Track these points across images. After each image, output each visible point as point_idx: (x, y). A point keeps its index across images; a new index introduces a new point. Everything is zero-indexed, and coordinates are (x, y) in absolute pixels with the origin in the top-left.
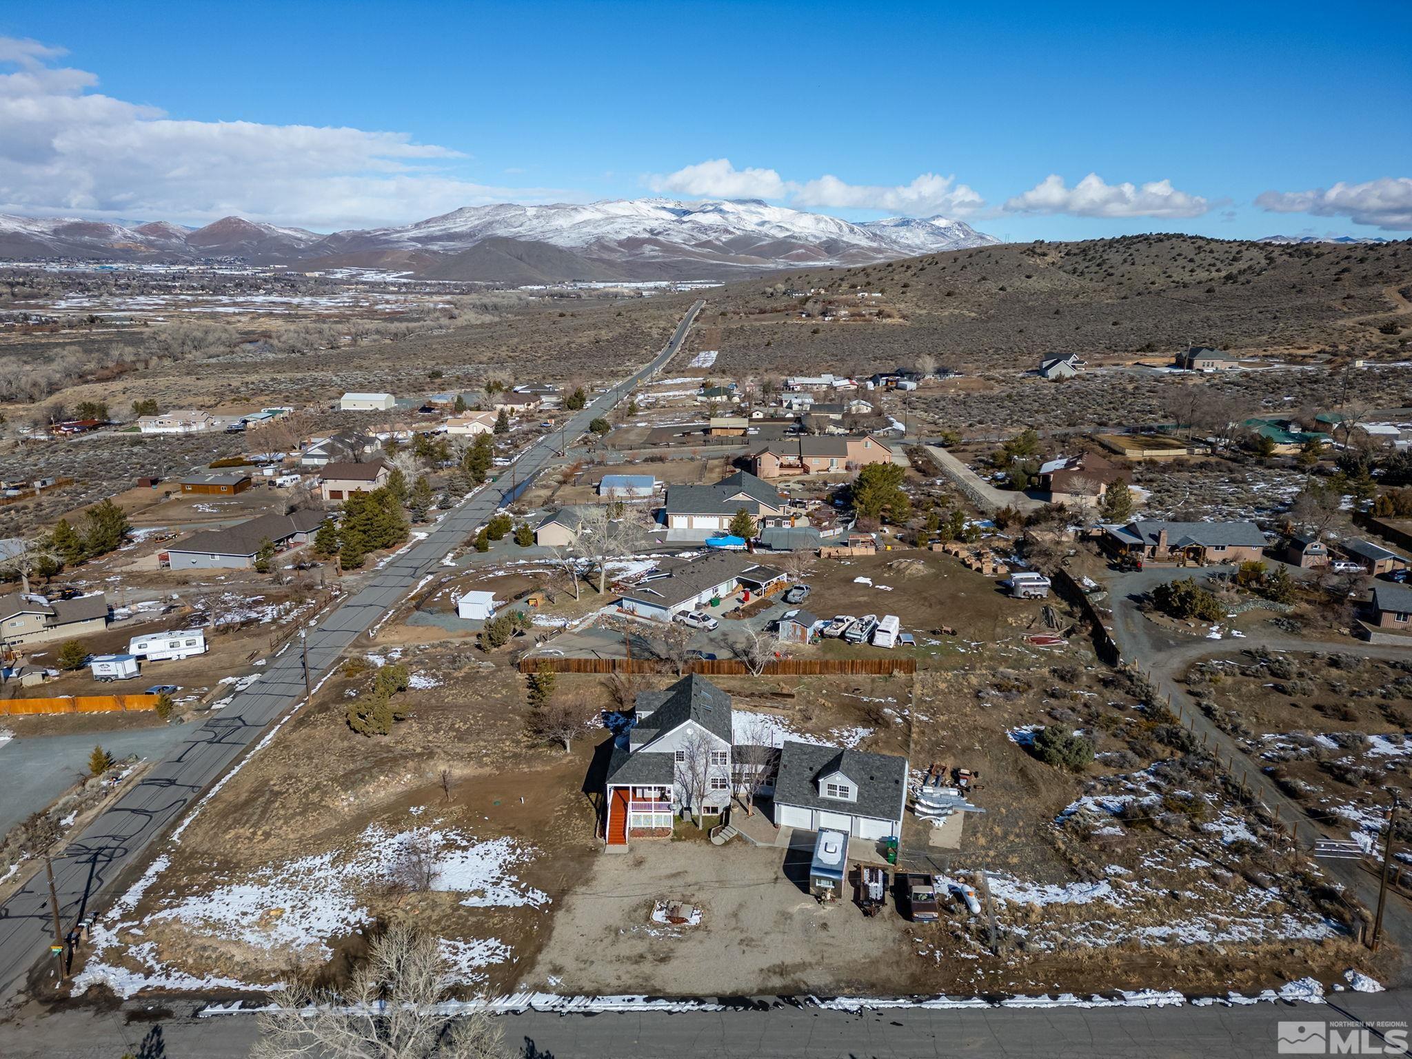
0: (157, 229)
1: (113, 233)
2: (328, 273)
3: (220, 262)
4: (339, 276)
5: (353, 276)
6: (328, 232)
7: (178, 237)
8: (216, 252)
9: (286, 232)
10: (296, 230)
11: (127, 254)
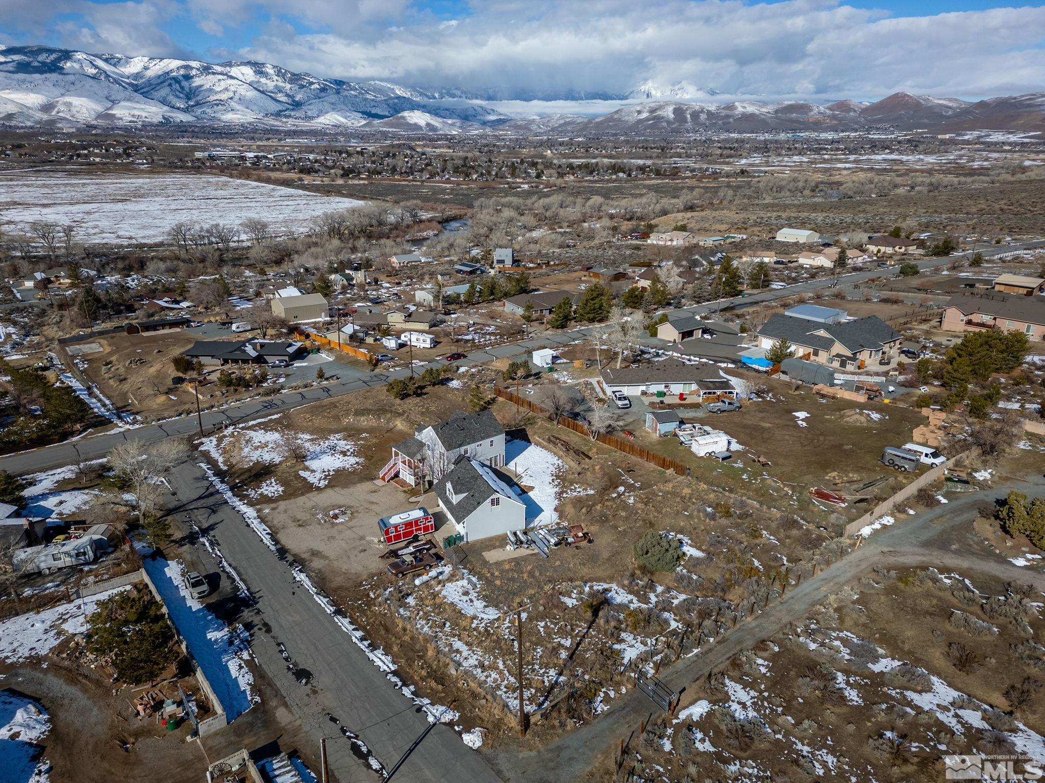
0: (843, 106)
1: (811, 110)
2: (959, 135)
3: (878, 129)
4: (966, 137)
5: (979, 137)
6: (976, 100)
7: (855, 111)
8: (880, 121)
9: (941, 102)
10: (950, 100)
11: (817, 126)
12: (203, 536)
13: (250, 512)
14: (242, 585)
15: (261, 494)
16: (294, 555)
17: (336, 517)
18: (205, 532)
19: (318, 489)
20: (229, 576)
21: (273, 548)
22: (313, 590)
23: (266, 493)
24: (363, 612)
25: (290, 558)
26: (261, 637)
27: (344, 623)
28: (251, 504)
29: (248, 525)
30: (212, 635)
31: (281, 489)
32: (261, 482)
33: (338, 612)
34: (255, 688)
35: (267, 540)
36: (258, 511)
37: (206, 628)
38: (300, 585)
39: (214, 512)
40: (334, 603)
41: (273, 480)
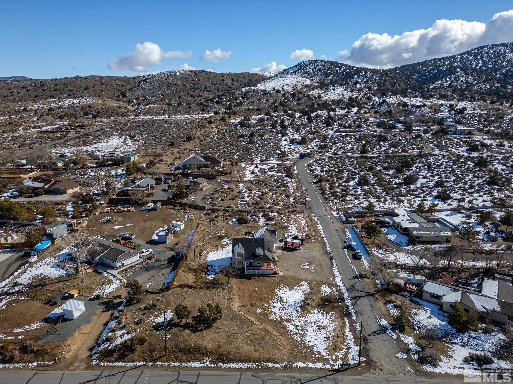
12: (357, 275)
13: (338, 280)
14: (346, 252)
15: (331, 289)
16: (328, 256)
17: (308, 265)
18: (356, 277)
19: (306, 281)
20: (349, 257)
21: (334, 261)
22: (327, 244)
23: (329, 289)
24: (317, 236)
25: (329, 256)
26: (343, 240)
27: (323, 235)
28: (337, 286)
29: (340, 274)
30: (354, 243)
31: (322, 288)
32: (329, 296)
33: (323, 238)
34: (346, 232)
35: (335, 265)
36: (334, 280)
37: (356, 245)
38: (330, 247)
39: (353, 286)
40: (323, 240)
41: (324, 295)
